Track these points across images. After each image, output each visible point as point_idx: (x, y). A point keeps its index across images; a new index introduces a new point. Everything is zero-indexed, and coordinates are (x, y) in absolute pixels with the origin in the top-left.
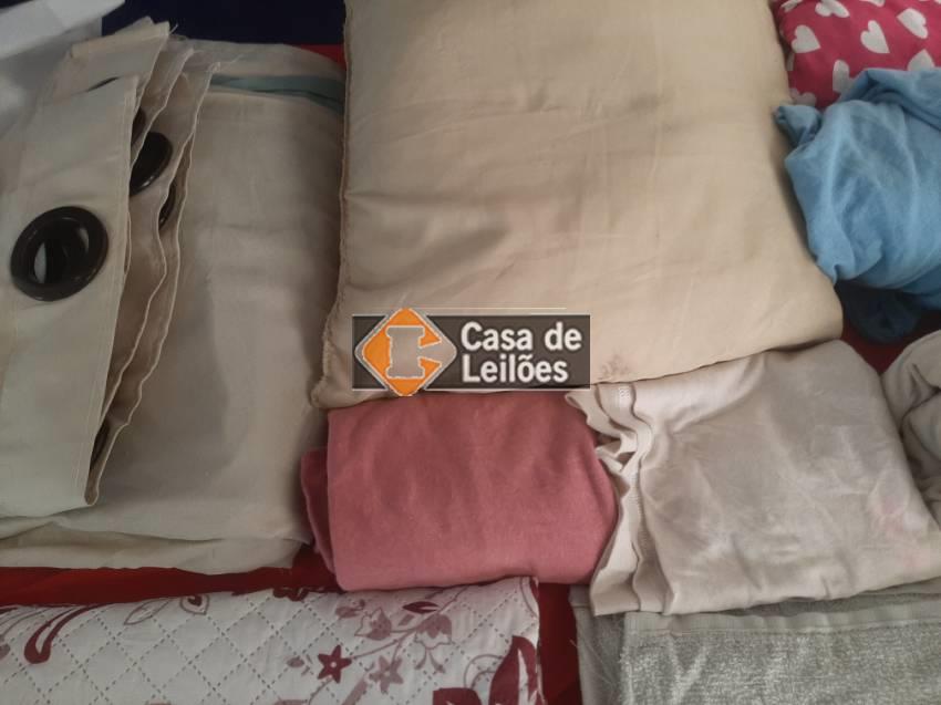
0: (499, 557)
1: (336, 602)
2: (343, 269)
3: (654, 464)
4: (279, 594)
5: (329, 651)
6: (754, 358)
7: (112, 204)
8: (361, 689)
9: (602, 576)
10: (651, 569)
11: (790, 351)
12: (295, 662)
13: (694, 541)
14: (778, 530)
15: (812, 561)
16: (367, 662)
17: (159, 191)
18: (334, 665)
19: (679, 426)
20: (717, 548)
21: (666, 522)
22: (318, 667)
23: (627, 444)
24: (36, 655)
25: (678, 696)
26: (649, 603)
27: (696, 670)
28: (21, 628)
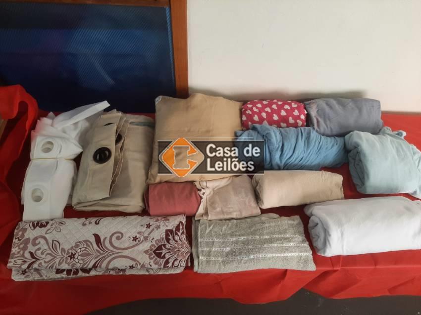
0: (179, 210)
1: (150, 217)
3: (210, 196)
4: (139, 216)
5: (148, 223)
6: (230, 177)
7: (112, 146)
8: (153, 230)
9: (197, 213)
10: (206, 213)
11: (237, 176)
12: (142, 226)
13: (214, 208)
14: (230, 206)
15: (235, 211)
16: (154, 225)
17: (120, 145)
18: (149, 226)
19: (216, 189)
20: (218, 209)
21: (211, 205)
22: (146, 226)
23: (203, 191)
24: (97, 223)
25: (207, 231)
26: (205, 218)
27: (211, 228)
28: (93, 220)
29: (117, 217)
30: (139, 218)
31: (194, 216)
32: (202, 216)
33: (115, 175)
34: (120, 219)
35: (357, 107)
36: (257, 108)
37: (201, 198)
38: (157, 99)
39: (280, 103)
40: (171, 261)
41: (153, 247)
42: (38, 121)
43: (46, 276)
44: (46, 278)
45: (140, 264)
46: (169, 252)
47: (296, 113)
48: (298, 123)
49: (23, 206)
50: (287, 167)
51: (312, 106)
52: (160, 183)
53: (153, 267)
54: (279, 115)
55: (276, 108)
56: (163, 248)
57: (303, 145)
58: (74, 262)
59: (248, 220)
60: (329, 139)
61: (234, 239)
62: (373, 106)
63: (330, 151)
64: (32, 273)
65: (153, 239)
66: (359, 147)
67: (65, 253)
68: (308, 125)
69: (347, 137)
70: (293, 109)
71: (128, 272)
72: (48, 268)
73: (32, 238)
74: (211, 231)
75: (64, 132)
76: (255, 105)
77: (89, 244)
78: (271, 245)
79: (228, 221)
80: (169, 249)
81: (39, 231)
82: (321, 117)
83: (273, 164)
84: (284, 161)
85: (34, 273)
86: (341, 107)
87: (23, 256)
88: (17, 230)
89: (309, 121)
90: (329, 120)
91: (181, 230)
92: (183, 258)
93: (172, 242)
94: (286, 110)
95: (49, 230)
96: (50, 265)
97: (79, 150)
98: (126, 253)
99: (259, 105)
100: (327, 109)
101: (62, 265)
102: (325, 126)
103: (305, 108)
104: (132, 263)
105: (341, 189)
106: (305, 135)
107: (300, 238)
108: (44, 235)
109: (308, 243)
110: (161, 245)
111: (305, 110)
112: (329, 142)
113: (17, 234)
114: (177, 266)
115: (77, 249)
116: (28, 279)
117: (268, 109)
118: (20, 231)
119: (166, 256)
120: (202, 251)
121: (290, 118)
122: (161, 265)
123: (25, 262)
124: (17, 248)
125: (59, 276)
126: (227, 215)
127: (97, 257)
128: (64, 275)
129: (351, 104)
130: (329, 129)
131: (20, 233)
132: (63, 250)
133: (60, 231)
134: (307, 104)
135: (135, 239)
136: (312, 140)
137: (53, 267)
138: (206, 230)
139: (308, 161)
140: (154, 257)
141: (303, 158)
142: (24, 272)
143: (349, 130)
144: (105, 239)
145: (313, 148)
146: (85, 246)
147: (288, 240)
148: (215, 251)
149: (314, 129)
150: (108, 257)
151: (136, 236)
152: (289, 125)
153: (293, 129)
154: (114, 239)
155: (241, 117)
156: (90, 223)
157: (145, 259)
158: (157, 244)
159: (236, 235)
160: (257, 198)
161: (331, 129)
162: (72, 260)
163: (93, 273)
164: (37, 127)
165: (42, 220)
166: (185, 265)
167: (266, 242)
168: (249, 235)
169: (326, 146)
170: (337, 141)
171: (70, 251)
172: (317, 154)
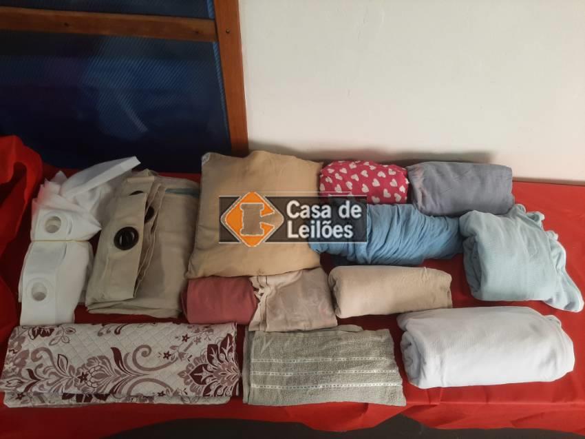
0: (227, 317)
1: (188, 325)
2: (196, 244)
3: (271, 297)
4: (174, 323)
5: (184, 335)
6: (300, 270)
7: (139, 226)
8: (191, 344)
9: (252, 322)
10: (264, 322)
11: (308, 270)
12: (177, 338)
13: (275, 315)
14: (296, 313)
15: (302, 321)
16: (193, 338)
17: (151, 223)
18: (185, 338)
19: (279, 287)
20: (281, 317)
21: (271, 311)
22: (182, 339)
23: (261, 291)
24: (117, 333)
25: (264, 349)
26: (262, 328)
27: (269, 343)
28: (113, 327)
29: (144, 324)
30: (174, 327)
31: (248, 324)
32: (258, 325)
33: (142, 267)
34: (148, 327)
35: (480, 176)
36: (341, 174)
37: (258, 301)
38: (204, 157)
39: (372, 168)
40: (213, 388)
41: (190, 368)
42: (42, 186)
43: (50, 402)
44: (49, 404)
45: (172, 390)
46: (211, 376)
47: (394, 183)
48: (395, 198)
49: (21, 303)
50: (376, 262)
51: (417, 173)
52: (204, 277)
53: (189, 395)
54: (370, 186)
55: (367, 176)
56: (204, 369)
57: (399, 233)
58: (86, 385)
59: (320, 334)
60: (437, 220)
61: (299, 360)
62: (501, 176)
63: (437, 238)
64: (31, 398)
65: (191, 356)
66: (476, 237)
67: (74, 372)
68: (409, 202)
69: (461, 218)
70: (389, 178)
71: (157, 401)
72: (52, 391)
73: (31, 350)
74: (268, 347)
75: (76, 203)
76: (337, 171)
77: (106, 361)
78: (347, 371)
79: (292, 335)
80: (212, 372)
81: (41, 342)
82: (427, 188)
83: (358, 257)
84: (372, 254)
85: (34, 397)
86: (457, 176)
87: (19, 374)
88: (12, 339)
89: (410, 196)
90: (440, 194)
91: (228, 345)
92: (229, 384)
93: (215, 361)
94: (380, 179)
95: (53, 340)
96: (54, 389)
97: (95, 229)
98: (154, 375)
99: (344, 171)
100: (437, 179)
101: (71, 388)
102: (433, 203)
103: (407, 176)
104: (161, 389)
105: (448, 292)
106: (402, 217)
107: (387, 361)
108: (47, 346)
109: (398, 369)
110: (201, 366)
111: (407, 180)
112: (436, 226)
113: (12, 345)
114: (221, 395)
115: (89, 368)
116: (25, 405)
117: (356, 177)
118: (16, 340)
119: (207, 380)
120: (255, 377)
121: (386, 191)
122: (200, 392)
123: (22, 383)
124: (12, 364)
125: (66, 402)
126: (292, 325)
127: (115, 380)
128: (73, 401)
130: (439, 206)
131: (16, 343)
132: (72, 368)
133: (68, 342)
134: (411, 170)
135: (167, 355)
136: (412, 225)
137: (58, 390)
138: (261, 347)
139: (405, 253)
140: (191, 381)
141: (398, 249)
142: (20, 396)
143: (466, 208)
144: (127, 355)
145: (412, 236)
146: (100, 364)
147: (371, 364)
148: (272, 377)
149: (417, 206)
150: (130, 380)
151: (168, 352)
152: (384, 201)
153: (387, 207)
154: (139, 354)
155: (318, 186)
156: (108, 332)
157: (178, 384)
158: (196, 364)
159: (301, 356)
160: (334, 303)
161: (441, 206)
162: (83, 382)
163: (110, 400)
164: (40, 195)
165: (44, 326)
166: (231, 394)
167: (341, 366)
168: (319, 356)
169: (431, 233)
170: (448, 224)
171: (81, 371)
172: (418, 243)
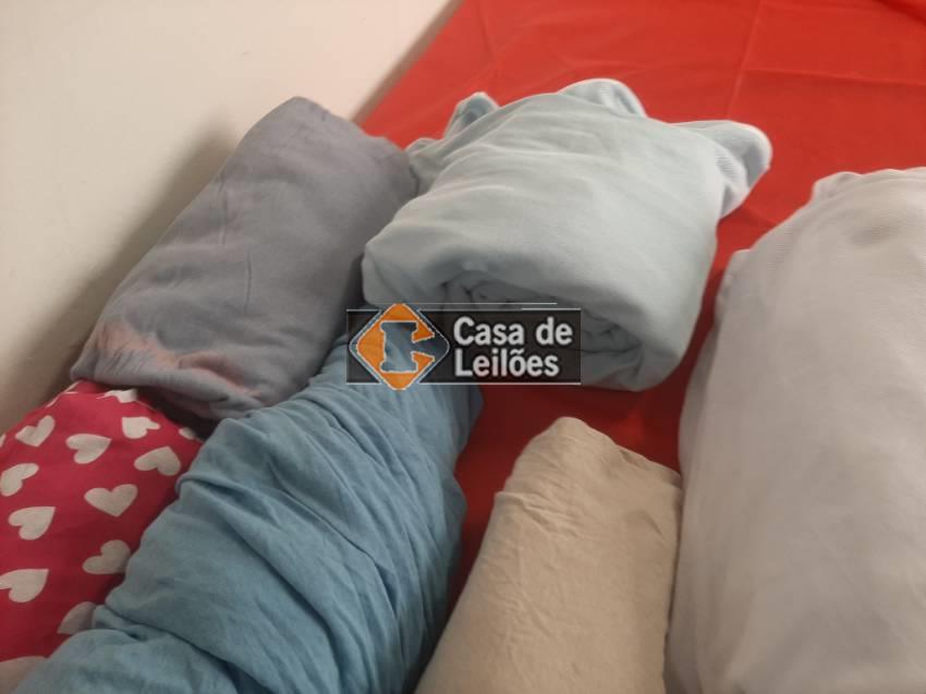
47: (88, 448)
48: (154, 474)
51: (114, 346)
54: (27, 554)
57: (310, 527)
62: (302, 127)
66: (468, 266)
68: (205, 428)
69: (371, 293)
70: (54, 454)
82: (206, 343)
86: (221, 235)
90: (245, 313)
94: (30, 495)
100: (188, 293)
102: (263, 350)
103: (106, 386)
111: (110, 393)
121: (96, 497)
129: (231, 193)
130: (288, 339)
134: (93, 365)
141: (383, 573)
145: (355, 477)
149: (240, 407)
152: (131, 528)
172: (394, 473)
